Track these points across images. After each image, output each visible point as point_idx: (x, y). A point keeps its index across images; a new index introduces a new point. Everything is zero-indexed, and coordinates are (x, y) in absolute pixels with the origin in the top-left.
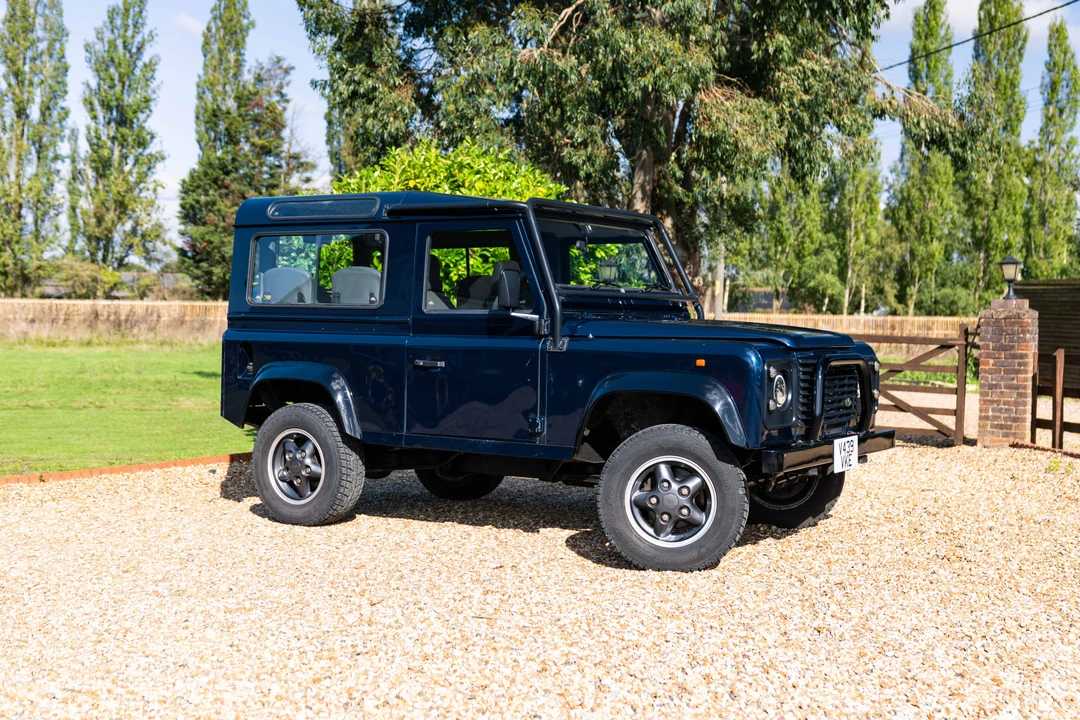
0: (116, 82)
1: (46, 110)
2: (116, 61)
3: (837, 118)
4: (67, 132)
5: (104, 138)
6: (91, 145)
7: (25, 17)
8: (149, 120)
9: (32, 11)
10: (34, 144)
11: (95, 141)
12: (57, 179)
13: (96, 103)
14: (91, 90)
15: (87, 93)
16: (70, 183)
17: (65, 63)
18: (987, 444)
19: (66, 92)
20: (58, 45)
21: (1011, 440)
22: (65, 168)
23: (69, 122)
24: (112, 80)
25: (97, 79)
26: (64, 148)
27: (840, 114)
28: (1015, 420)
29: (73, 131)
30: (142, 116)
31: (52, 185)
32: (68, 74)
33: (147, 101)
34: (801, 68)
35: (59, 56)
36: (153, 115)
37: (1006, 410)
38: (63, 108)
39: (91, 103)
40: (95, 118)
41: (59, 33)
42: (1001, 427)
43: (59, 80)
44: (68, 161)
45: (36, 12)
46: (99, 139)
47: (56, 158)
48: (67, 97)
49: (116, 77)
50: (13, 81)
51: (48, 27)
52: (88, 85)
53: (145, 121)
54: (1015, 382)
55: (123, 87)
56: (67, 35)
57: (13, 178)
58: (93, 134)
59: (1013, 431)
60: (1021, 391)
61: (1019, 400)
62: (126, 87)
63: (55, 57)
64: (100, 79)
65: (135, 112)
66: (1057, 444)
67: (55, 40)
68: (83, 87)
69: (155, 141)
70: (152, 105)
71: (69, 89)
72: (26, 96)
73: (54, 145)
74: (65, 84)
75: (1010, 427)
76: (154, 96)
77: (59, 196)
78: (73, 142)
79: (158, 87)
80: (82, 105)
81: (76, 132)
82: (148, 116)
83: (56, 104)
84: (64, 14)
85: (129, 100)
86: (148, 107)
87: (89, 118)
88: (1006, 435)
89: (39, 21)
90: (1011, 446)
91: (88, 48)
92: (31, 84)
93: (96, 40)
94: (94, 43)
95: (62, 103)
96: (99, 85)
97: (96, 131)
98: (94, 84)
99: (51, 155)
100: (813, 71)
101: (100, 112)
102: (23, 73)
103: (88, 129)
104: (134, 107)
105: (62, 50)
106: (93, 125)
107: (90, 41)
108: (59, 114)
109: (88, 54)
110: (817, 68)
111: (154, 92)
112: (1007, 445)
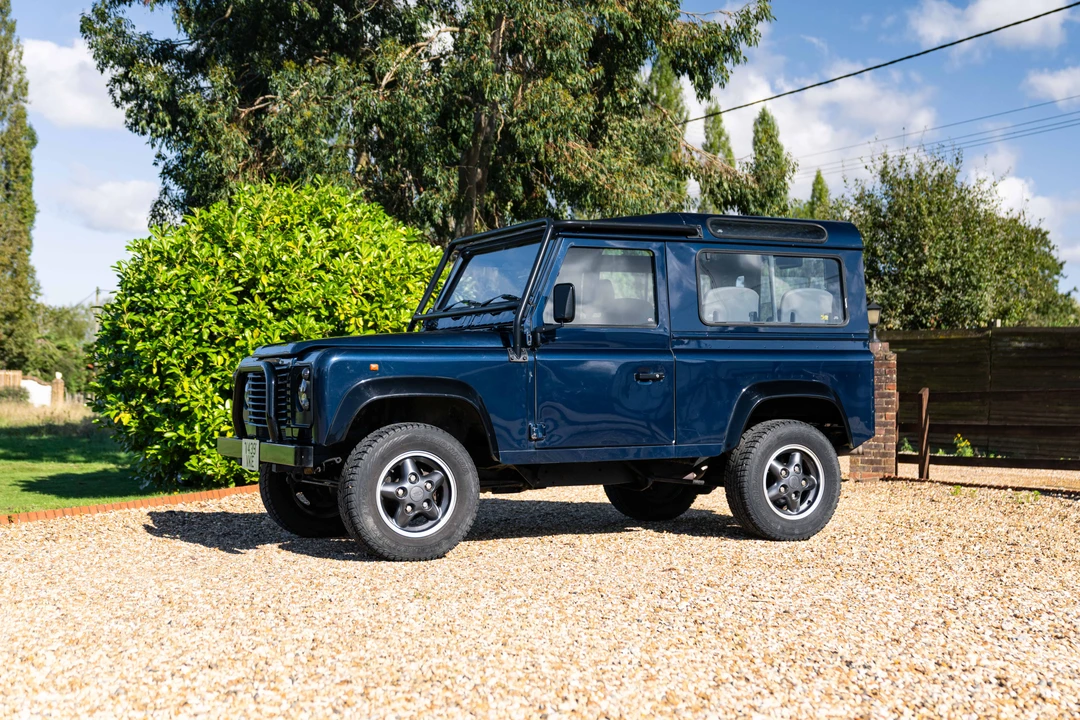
18: (859, 478)
21: (881, 474)
28: (884, 455)
37: (876, 446)
42: (871, 462)
54: (883, 419)
59: (883, 466)
60: (889, 427)
61: (888, 436)
66: (923, 476)
75: (879, 462)
88: (875, 470)
90: (882, 479)
112: (878, 478)
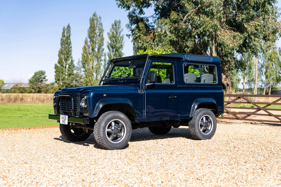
0: (115, 41)
1: (99, 49)
2: (115, 36)
3: (268, 38)
4: (104, 54)
5: (112, 55)
6: (109, 57)
7: (94, 27)
8: (122, 50)
9: (96, 26)
10: (96, 57)
11: (110, 56)
12: (101, 65)
13: (110, 46)
14: (109, 44)
15: (108, 44)
16: (104, 66)
17: (103, 38)
19: (103, 45)
20: (101, 34)
22: (103, 63)
23: (104, 52)
24: (114, 41)
25: (110, 41)
26: (103, 58)
27: (269, 36)
29: (105, 54)
30: (121, 49)
31: (100, 67)
32: (104, 40)
33: (122, 46)
34: (255, 24)
35: (102, 36)
36: (123, 49)
38: (102, 48)
39: (109, 47)
40: (110, 50)
41: (101, 31)
43: (102, 42)
44: (104, 61)
45: (97, 26)
46: (110, 55)
47: (101, 61)
48: (104, 46)
49: (115, 40)
50: (91, 43)
51: (99, 29)
52: (108, 43)
53: (121, 51)
55: (116, 42)
56: (104, 31)
57: (91, 65)
58: (109, 54)
62: (117, 43)
63: (101, 36)
64: (111, 41)
65: (119, 48)
67: (101, 32)
68: (107, 43)
69: (124, 55)
70: (123, 46)
71: (104, 44)
72: (94, 46)
73: (100, 57)
74: (103, 42)
76: (123, 44)
77: (102, 69)
78: (105, 56)
79: (124, 42)
80: (107, 47)
81: (106, 54)
82: (122, 49)
83: (101, 48)
84: (103, 26)
85: (118, 45)
86: (122, 47)
87: (108, 50)
89: (97, 28)
91: (108, 34)
92: (95, 43)
93: (110, 32)
94: (110, 33)
95: (102, 47)
96: (111, 42)
97: (110, 53)
98: (109, 42)
99: (100, 60)
100: (259, 25)
101: (111, 49)
102: (94, 40)
103: (108, 53)
104: (119, 47)
105: (102, 34)
106: (109, 52)
107: (109, 32)
108: (102, 50)
109: (108, 35)
110: (260, 24)
111: (123, 43)
